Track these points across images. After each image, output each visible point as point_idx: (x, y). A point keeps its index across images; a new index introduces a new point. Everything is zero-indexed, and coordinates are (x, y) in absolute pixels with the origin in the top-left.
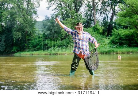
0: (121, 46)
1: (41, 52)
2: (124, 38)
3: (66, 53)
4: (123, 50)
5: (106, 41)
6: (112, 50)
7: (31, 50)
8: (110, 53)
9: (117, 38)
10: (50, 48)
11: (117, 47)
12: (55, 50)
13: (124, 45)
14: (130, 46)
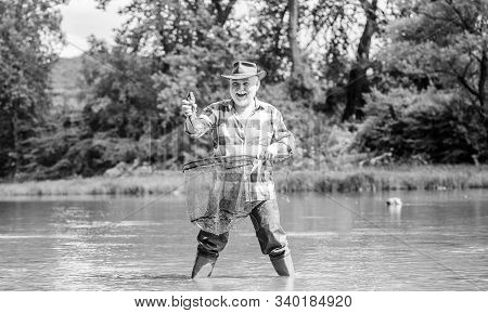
0: (401, 158)
1: (74, 184)
2: (415, 128)
3: (175, 189)
4: (407, 173)
5: (340, 139)
6: (366, 177)
7: (34, 175)
9: (384, 124)
10: (113, 166)
11: (386, 162)
12: (131, 174)
13: (414, 157)
14: (437, 158)
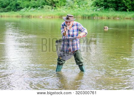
0: (106, 9)
1: (12, 14)
2: (111, 0)
3: (41, 16)
4: (108, 14)
5: (89, 3)
6: (96, 14)
8: (93, 18)
10: (23, 9)
11: (102, 10)
12: (28, 11)
13: (110, 9)
14: (117, 9)
